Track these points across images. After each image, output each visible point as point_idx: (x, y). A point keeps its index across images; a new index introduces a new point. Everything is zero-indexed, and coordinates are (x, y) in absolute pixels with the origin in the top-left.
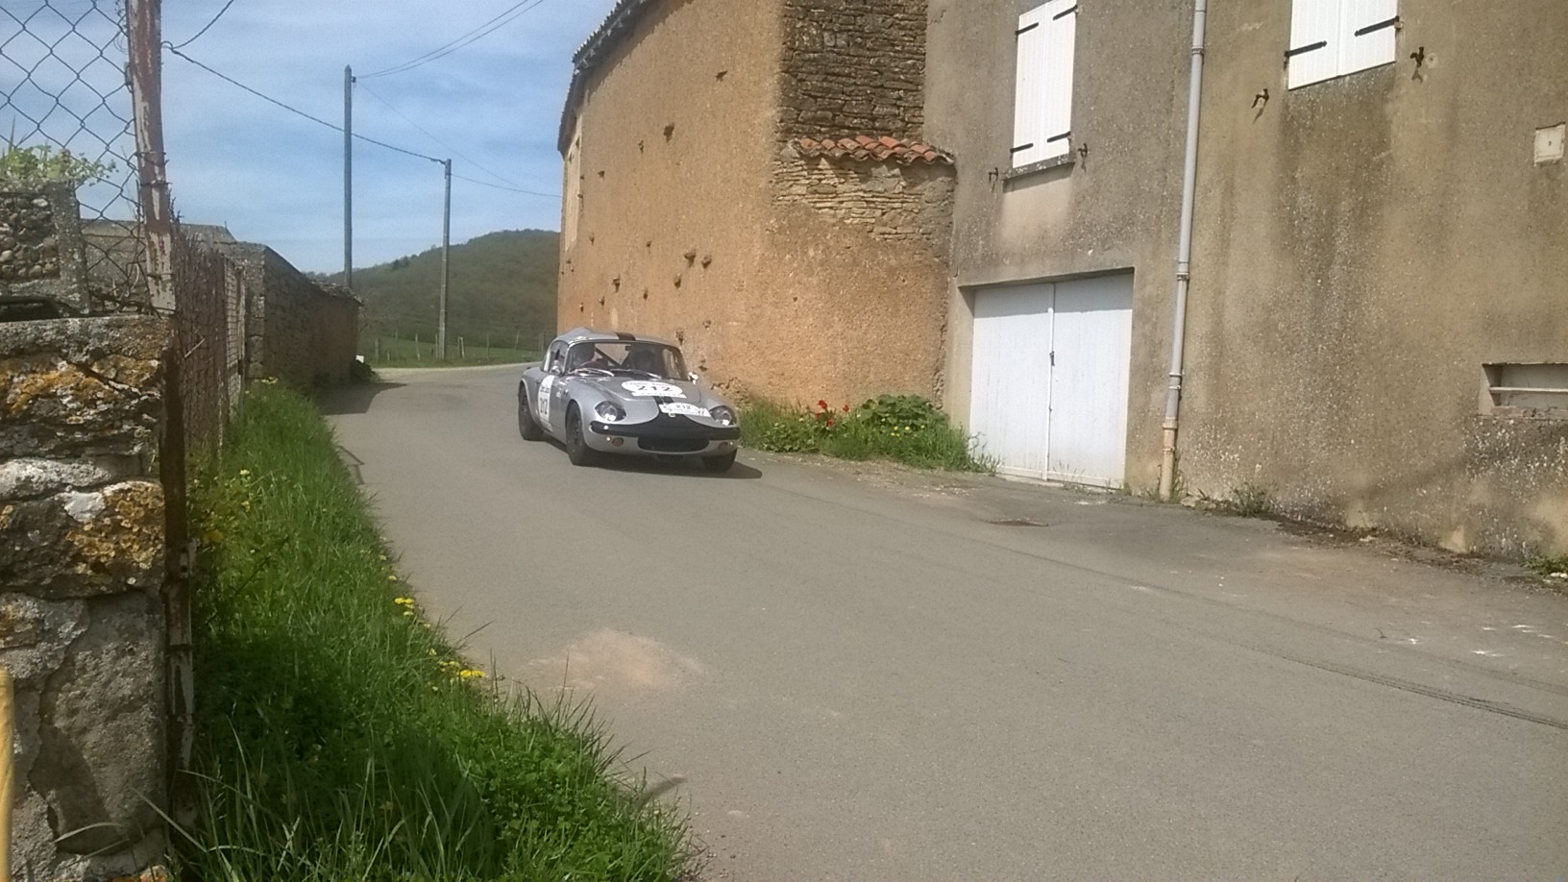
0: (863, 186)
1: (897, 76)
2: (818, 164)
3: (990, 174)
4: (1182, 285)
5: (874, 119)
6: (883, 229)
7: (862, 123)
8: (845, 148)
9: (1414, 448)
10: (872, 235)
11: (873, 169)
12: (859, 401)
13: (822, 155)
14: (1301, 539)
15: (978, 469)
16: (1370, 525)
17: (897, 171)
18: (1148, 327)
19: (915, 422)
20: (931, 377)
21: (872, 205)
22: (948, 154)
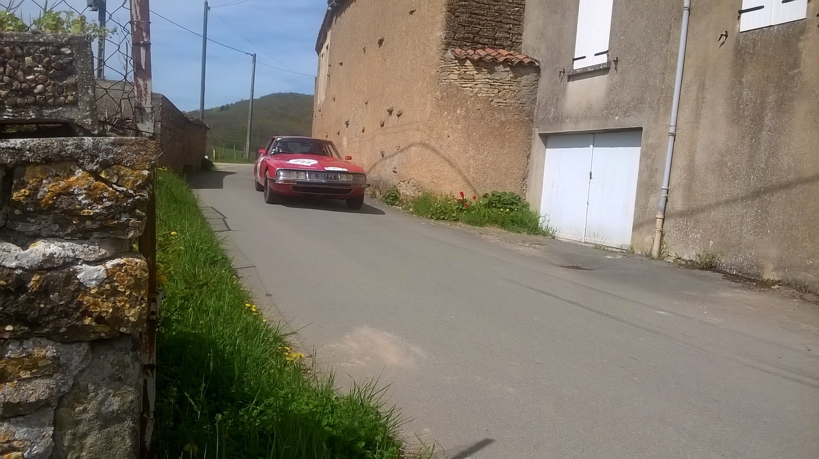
0: (489, 76)
1: (509, 17)
2: (465, 63)
3: (560, 72)
4: (671, 138)
5: (495, 40)
6: (499, 100)
7: (489, 41)
8: (480, 55)
9: (806, 238)
10: (493, 103)
11: (495, 67)
12: (481, 194)
13: (467, 58)
14: (738, 285)
15: (545, 234)
16: (777, 279)
17: (508, 69)
18: (649, 161)
19: (511, 207)
20: (521, 182)
21: (493, 87)
22: (536, 60)
